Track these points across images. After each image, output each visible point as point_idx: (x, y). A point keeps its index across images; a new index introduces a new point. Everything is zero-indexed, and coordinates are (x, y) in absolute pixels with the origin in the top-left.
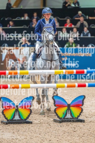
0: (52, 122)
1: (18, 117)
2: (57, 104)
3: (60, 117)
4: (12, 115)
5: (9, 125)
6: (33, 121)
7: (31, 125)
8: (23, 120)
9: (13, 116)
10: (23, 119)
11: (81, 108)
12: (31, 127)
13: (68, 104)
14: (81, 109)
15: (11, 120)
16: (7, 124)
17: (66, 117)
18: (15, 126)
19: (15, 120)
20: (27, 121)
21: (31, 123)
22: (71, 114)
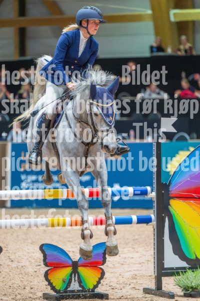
0: (41, 298)
2: (51, 262)
3: (58, 288)
11: (101, 268)
13: (74, 260)
14: (101, 271)
17: (69, 289)
22: (80, 282)
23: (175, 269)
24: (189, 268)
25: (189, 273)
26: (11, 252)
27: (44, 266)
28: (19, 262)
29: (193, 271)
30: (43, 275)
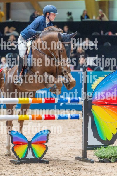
13: (29, 140)
23: (94, 146)
24: (103, 146)
25: (103, 148)
29: (105, 147)
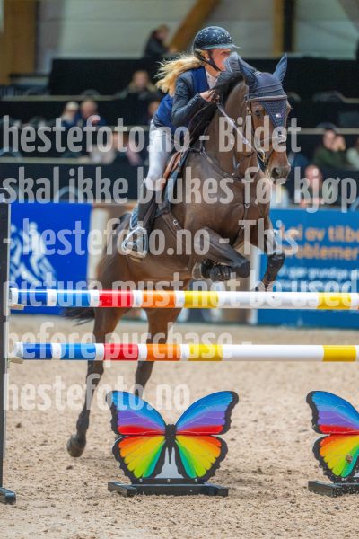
0: (305, 490)
1: (176, 468)
4: (152, 463)
5: (138, 497)
6: (231, 486)
7: (222, 501)
8: (192, 481)
9: (154, 465)
10: (193, 476)
12: (222, 508)
15: (146, 480)
16: (130, 493)
18: (163, 502)
19: (164, 481)
20: (206, 484)
21: (223, 493)
26: (254, 404)
27: (312, 431)
28: (267, 424)
30: (311, 449)
